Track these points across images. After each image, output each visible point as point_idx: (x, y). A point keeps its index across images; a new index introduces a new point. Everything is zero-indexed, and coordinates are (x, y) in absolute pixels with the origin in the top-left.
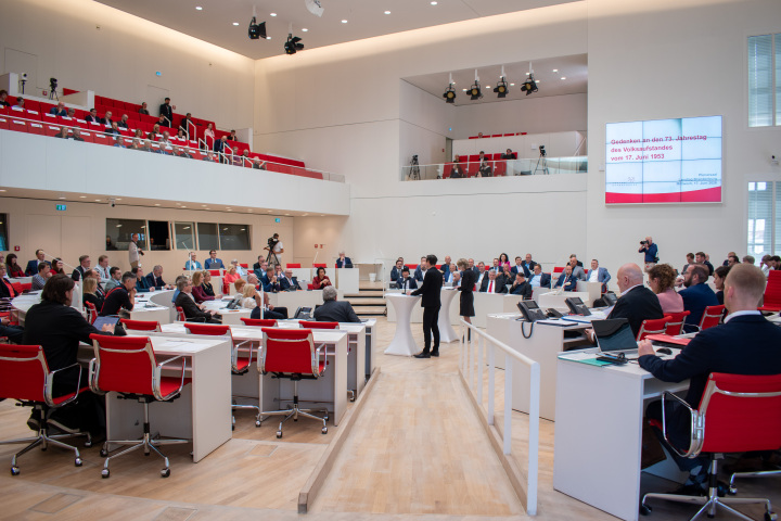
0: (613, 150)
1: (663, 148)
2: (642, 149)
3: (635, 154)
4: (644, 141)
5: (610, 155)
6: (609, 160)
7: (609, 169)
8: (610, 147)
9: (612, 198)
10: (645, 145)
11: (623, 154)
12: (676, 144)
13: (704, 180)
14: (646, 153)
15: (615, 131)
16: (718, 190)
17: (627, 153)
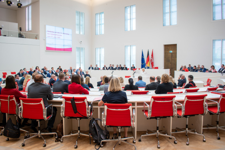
0: (48, 34)
1: (60, 35)
2: (55, 35)
3: (54, 36)
4: (56, 32)
5: (47, 35)
6: (47, 37)
7: (47, 39)
8: (47, 33)
9: (48, 49)
10: (56, 34)
11: (50, 35)
12: (62, 35)
13: (69, 46)
14: (56, 36)
15: (48, 28)
16: (71, 48)
17: (51, 35)
